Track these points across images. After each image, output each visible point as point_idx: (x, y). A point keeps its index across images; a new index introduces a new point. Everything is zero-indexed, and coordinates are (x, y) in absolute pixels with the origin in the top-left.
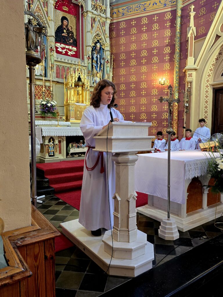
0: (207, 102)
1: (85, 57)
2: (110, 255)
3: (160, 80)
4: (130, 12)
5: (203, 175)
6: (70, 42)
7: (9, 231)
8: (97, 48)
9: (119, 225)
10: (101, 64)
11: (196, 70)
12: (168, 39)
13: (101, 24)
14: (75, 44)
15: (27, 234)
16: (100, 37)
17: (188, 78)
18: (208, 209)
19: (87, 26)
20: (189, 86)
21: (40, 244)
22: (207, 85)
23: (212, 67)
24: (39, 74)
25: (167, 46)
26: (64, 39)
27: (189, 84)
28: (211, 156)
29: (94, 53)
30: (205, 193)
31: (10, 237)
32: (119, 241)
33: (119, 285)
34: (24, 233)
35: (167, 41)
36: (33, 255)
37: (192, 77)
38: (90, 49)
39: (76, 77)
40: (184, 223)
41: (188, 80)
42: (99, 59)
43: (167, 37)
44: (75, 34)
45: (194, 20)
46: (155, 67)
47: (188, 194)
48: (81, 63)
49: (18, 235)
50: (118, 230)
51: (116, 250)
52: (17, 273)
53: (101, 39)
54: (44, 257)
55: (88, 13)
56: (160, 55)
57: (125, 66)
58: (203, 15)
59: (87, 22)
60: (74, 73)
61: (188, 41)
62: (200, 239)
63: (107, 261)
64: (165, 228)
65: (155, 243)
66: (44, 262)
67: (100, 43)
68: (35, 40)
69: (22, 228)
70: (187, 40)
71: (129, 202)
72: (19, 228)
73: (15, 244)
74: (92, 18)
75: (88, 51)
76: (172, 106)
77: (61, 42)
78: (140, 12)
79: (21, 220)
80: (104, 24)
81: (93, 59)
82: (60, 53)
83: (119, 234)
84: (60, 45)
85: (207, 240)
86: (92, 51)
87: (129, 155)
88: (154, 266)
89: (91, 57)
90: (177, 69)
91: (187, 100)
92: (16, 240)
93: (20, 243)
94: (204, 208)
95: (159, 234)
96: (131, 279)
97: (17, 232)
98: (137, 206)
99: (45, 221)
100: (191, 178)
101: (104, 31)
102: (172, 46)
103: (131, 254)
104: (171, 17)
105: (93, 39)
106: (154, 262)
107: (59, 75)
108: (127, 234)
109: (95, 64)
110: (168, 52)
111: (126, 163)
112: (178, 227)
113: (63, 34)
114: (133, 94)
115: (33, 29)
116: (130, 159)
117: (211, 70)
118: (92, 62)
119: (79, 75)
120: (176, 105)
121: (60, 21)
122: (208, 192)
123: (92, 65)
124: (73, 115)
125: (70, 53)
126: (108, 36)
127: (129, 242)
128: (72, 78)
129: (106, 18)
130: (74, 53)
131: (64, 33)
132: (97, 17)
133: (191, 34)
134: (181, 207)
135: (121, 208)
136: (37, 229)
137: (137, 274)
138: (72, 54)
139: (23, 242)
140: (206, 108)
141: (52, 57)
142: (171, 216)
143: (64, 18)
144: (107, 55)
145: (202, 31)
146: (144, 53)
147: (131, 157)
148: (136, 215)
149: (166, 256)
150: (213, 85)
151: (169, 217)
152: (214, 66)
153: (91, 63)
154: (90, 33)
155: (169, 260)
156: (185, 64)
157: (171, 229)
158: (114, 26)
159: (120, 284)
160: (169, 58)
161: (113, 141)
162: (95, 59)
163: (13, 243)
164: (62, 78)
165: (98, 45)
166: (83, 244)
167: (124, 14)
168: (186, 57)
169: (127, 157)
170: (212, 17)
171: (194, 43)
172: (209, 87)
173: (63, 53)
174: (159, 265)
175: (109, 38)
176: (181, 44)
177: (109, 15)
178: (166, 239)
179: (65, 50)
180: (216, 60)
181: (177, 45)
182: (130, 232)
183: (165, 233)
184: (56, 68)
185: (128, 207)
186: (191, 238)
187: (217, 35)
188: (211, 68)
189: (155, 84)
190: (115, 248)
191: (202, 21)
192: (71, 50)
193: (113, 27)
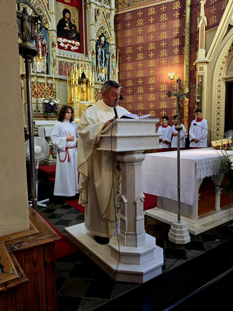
0: (219, 97)
1: (89, 52)
2: (117, 260)
3: (169, 74)
4: (136, 2)
5: (215, 174)
6: (73, 36)
7: (6, 235)
8: (101, 42)
9: (126, 228)
10: (106, 59)
11: (207, 63)
12: (177, 30)
13: (105, 16)
14: (79, 38)
15: (25, 238)
16: (104, 31)
17: (199, 71)
18: (221, 211)
19: (91, 18)
20: (200, 81)
21: (39, 249)
22: (220, 79)
23: (225, 60)
24: (40, 71)
25: (176, 38)
26: (66, 33)
27: (200, 78)
28: (224, 154)
29: (99, 48)
30: (219, 194)
31: (6, 242)
32: (127, 246)
33: (126, 292)
34: (22, 237)
35: (176, 33)
36: (31, 261)
37: (203, 71)
38: (95, 43)
39: (79, 73)
40: (196, 225)
41: (199, 74)
42: (103, 54)
43: (175, 28)
44: (78, 27)
45: (205, 9)
46: (163, 61)
47: (200, 195)
48: (85, 59)
49: (15, 240)
50: (125, 234)
51: (123, 255)
52: (12, 280)
53: (105, 32)
54: (43, 262)
55: (91, 5)
56: (169, 48)
57: (132, 61)
58: (214, 4)
59: (90, 14)
60: (77, 69)
61: (198, 32)
62: (212, 243)
63: (114, 266)
64: (175, 232)
65: (165, 247)
66: (43, 268)
67: (105, 37)
68: (30, 31)
69: (19, 232)
70: (197, 30)
71: (135, 203)
72: (16, 232)
73: (11, 249)
74: (95, 10)
75: (92, 45)
76: (181, 101)
77: (63, 36)
78: (147, 2)
79: (18, 224)
80: (108, 15)
81: (97, 53)
82: (63, 48)
83: (125, 238)
84: (63, 39)
85: (220, 243)
86: (97, 45)
87: (135, 154)
88: (164, 271)
89: (95, 52)
90: (187, 63)
91: (198, 95)
92: (13, 245)
93: (17, 248)
94: (217, 210)
95: (169, 238)
96: (139, 285)
97: (14, 237)
98: (145, 208)
99: (45, 225)
100: (202, 178)
101: (108, 24)
102: (181, 38)
103: (139, 259)
104: (180, 7)
105: (97, 32)
106: (163, 267)
107: (61, 72)
108: (135, 238)
109: (99, 60)
110: (177, 44)
111: (132, 162)
112: (189, 230)
113: (65, 28)
114: (141, 90)
115: (29, 18)
116: (136, 159)
117: (223, 63)
118: (97, 58)
119: (83, 71)
120: (187, 102)
121: (62, 14)
122: (221, 193)
123: (97, 61)
124: (78, 114)
125: (72, 48)
126: (113, 29)
127: (136, 246)
128: (76, 75)
129: (111, 10)
130: (77, 48)
131: (66, 26)
132: (101, 8)
133: (202, 25)
134: (192, 209)
135: (127, 210)
136: (35, 233)
137: (145, 279)
138: (75, 49)
139: (20, 246)
140: (219, 104)
141: (54, 53)
142: (182, 219)
143: (66, 11)
144: (113, 49)
145: (213, 21)
146: (152, 47)
147: (137, 156)
148: (144, 217)
149: (176, 261)
150: (226, 79)
151: (179, 219)
152: (226, 59)
153: (95, 58)
154: (94, 26)
155: (179, 265)
156: (196, 57)
157: (182, 232)
158: (120, 18)
159: (128, 290)
160: (178, 50)
161: (118, 139)
162: (100, 54)
163: (10, 248)
164: (65, 75)
165: (103, 39)
166: (88, 249)
167: (130, 5)
168: (197, 50)
169: (133, 156)
170: (224, 5)
171: (205, 33)
172: (222, 81)
173: (65, 48)
174: (168, 270)
175: (114, 31)
176: (191, 35)
177: (113, 6)
178: (177, 243)
179: (68, 45)
180: (229, 52)
181: (187, 36)
182: (137, 236)
183: (175, 236)
184: (59, 64)
185: (135, 209)
186: (203, 242)
187: (229, 25)
188: (223, 60)
189: (163, 79)
190: (122, 253)
191: (213, 10)
192: (74, 45)
193: (118, 19)
